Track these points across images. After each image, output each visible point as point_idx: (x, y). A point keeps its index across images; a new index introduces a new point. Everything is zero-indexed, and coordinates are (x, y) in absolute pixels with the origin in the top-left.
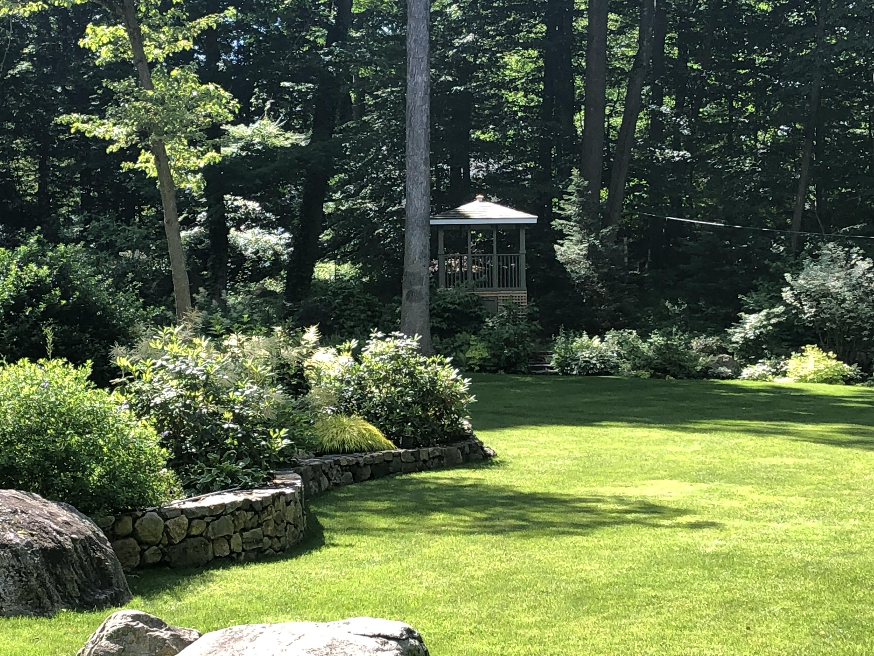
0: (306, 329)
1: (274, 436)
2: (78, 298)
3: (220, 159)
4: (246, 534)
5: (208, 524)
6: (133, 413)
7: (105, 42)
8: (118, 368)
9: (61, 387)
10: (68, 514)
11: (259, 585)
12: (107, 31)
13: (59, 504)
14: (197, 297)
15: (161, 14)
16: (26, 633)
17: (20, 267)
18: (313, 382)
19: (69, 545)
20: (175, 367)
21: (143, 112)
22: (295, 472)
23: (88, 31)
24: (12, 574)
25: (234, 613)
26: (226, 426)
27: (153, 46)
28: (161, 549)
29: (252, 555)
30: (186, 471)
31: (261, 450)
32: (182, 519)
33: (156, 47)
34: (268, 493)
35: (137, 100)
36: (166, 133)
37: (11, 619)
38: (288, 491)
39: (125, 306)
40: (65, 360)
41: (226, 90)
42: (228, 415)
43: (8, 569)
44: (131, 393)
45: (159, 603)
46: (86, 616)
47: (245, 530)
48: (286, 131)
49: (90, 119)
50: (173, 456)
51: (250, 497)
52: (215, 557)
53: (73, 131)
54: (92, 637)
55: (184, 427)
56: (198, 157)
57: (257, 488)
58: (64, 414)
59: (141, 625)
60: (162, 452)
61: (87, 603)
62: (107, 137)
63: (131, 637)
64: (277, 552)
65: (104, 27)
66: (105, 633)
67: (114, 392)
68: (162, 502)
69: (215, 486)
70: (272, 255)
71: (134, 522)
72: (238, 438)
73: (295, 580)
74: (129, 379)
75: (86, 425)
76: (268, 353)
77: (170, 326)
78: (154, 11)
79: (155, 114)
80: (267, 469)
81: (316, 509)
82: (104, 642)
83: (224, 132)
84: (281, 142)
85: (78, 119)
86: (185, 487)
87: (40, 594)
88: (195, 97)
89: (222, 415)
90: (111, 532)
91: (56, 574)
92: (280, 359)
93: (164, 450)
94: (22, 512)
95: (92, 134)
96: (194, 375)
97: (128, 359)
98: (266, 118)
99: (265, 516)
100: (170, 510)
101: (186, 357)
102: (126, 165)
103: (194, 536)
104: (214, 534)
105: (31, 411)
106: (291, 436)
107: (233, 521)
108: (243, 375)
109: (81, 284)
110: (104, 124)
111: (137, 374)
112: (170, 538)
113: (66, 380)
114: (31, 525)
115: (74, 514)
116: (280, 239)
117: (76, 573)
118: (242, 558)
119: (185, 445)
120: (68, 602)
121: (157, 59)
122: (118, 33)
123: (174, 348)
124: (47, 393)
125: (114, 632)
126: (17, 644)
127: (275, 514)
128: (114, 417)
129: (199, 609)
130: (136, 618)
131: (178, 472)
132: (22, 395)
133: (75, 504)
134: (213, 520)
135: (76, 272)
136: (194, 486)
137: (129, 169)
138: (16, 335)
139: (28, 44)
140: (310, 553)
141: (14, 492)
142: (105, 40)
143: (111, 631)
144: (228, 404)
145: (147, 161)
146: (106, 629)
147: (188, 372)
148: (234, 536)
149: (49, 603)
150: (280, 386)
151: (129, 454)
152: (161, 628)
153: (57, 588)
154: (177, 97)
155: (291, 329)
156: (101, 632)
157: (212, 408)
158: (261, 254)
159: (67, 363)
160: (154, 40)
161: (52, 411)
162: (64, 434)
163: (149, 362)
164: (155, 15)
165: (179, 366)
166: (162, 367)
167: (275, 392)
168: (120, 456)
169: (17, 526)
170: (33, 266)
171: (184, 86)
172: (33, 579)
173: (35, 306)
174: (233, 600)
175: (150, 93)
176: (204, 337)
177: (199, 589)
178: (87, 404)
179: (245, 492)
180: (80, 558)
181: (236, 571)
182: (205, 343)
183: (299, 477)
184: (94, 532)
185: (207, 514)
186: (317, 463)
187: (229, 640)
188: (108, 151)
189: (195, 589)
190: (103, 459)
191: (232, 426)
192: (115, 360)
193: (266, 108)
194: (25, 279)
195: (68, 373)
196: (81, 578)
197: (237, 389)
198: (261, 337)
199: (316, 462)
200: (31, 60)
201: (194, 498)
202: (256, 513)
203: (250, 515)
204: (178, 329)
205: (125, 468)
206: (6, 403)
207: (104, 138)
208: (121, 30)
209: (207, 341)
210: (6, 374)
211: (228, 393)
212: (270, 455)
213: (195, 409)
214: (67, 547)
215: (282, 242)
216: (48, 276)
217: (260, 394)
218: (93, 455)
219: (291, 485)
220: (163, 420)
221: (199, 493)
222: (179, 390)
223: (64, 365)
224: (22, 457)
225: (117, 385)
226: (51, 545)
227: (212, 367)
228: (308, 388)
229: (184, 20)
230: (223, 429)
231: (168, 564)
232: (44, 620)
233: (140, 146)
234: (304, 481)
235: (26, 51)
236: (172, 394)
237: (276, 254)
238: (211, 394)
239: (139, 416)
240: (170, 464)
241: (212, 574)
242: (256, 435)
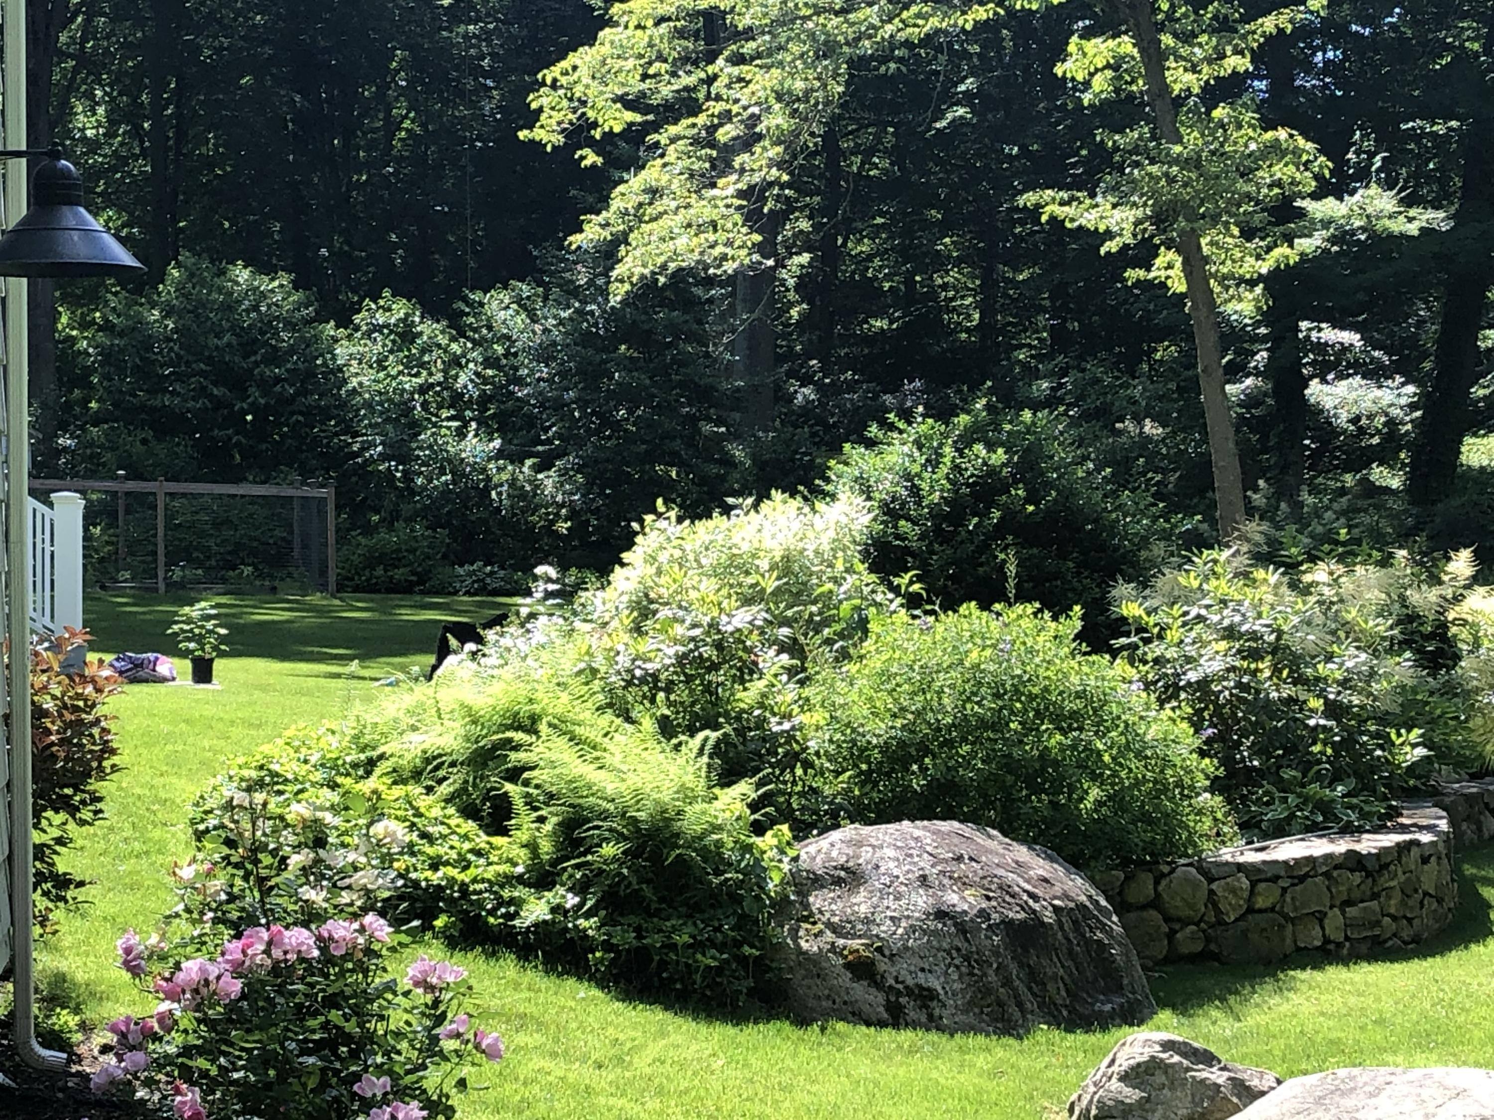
0: (1452, 554)
1: (1398, 742)
2: (1055, 500)
3: (1297, 259)
4: (1351, 911)
5: (1284, 890)
6: (1153, 697)
7: (1100, 66)
8: (1124, 620)
9: (1031, 651)
10: (1047, 865)
11: (1378, 999)
12: (1103, 47)
13: (1030, 848)
14: (1255, 496)
15: (1196, 13)
16: (981, 1061)
17: (957, 450)
18: (1465, 647)
19: (1049, 917)
20: (1223, 618)
21: (1163, 182)
22: (1435, 806)
23: (1072, 48)
24: (957, 962)
25: (1335, 1047)
26: (1312, 722)
27: (1181, 70)
28: (1204, 931)
29: (1364, 949)
30: (1243, 798)
31: (1375, 766)
32: (1238, 880)
33: (1186, 70)
34: (1389, 840)
35: (1153, 162)
36: (1203, 217)
37: (958, 1036)
38: (1426, 838)
39: (1134, 516)
40: (1037, 605)
41: (1308, 139)
42: (1316, 703)
43: (949, 953)
44: (1145, 663)
45: (1202, 1022)
46: (1079, 1038)
47: (1348, 903)
48: (1410, 206)
49: (1072, 199)
50: (1221, 772)
51: (1357, 847)
52: (1299, 949)
53: (1044, 218)
54: (1093, 1075)
55: (1238, 723)
56: (1258, 257)
57: (1368, 832)
58: (1037, 696)
59: (1176, 1059)
60: (1203, 766)
61: (1081, 1017)
62: (1102, 228)
63: (1159, 1078)
64: (1406, 943)
65: (1099, 40)
66: (1115, 1068)
67: (1118, 661)
68: (1202, 851)
69: (1295, 826)
70: (1385, 424)
71: (1157, 883)
72: (1334, 745)
73: (1441, 995)
74: (1142, 639)
75: (1074, 715)
76: (1383, 596)
77: (1213, 548)
78: (1184, 9)
79: (1185, 185)
80: (1385, 798)
81: (1474, 871)
82: (1115, 1085)
83: (1301, 213)
84: (1398, 226)
85: (1054, 199)
86: (1242, 826)
87: (1004, 997)
88: (1252, 152)
89: (1305, 702)
90: (1118, 899)
91: (1029, 966)
92: (1407, 607)
93: (1207, 761)
94: (971, 859)
95: (1076, 224)
96: (1255, 632)
97: (1141, 605)
98: (1373, 185)
99: (1385, 881)
100: (1218, 865)
101: (1240, 603)
102: (1133, 274)
103: (1260, 911)
104: (1295, 909)
105: (983, 690)
106: (1426, 742)
107: (1329, 888)
108: (1342, 634)
109: (1058, 478)
110: (1097, 206)
111: (1156, 630)
112: (1218, 912)
113: (1040, 639)
114: (985, 882)
115: (1055, 866)
116: (1399, 395)
117: (1063, 966)
118: (1345, 951)
119: (1240, 752)
120: (1050, 1013)
121: (1188, 89)
122: (1122, 50)
123: (1221, 586)
124: (1008, 661)
125: (1132, 1068)
126: (968, 1080)
127: (1402, 878)
128: (1119, 703)
129: (1274, 1036)
130: (1168, 1046)
131: (1229, 801)
132: (967, 664)
133: (1058, 850)
134: (1293, 885)
135: (1052, 457)
136: (1258, 825)
137: (1138, 280)
138: (952, 564)
139: (966, 77)
140: (1466, 948)
141: (956, 824)
142: (1100, 63)
143: (1126, 1065)
144: (1316, 684)
145: (1170, 266)
146: (1117, 1063)
147: (1244, 628)
148: (1330, 914)
149: (1017, 1014)
150: (1408, 654)
151: (1146, 767)
152: (1212, 1066)
153: (1030, 989)
154: (1222, 155)
155: (1425, 554)
156: (1109, 1066)
157: (1287, 691)
158: (1364, 421)
159: (1040, 610)
160: (1184, 59)
161: (1017, 691)
162: (1037, 729)
163: (1176, 611)
164: (1185, 16)
165: (1229, 617)
166: (1200, 618)
167: (1399, 664)
168: (1131, 770)
169: (964, 883)
170: (979, 449)
171: (1235, 135)
172: (991, 972)
173: (984, 514)
174: (1331, 1023)
175: (1177, 149)
176: (1271, 567)
177: (1272, 1002)
178: (1075, 679)
179: (1348, 838)
180: (1069, 940)
181: (1335, 974)
182: (1273, 578)
183: (1444, 814)
184: (1090, 897)
185: (1283, 873)
186: (1474, 790)
187: (1332, 1093)
188: (1103, 251)
189: (1265, 1002)
190: (1102, 774)
191: (1322, 722)
192: (1119, 606)
193: (1373, 169)
194: (966, 469)
195: (1043, 628)
196: (1071, 975)
197: (1329, 658)
198: (1371, 568)
199: (1473, 788)
200: (971, 105)
201: (1257, 845)
202: (1369, 874)
203: (1357, 878)
204: (1227, 553)
205: (1140, 791)
206: (942, 675)
207: (1097, 229)
208: (1126, 45)
209: (1277, 576)
210: (940, 628)
211: (1315, 665)
212: (1392, 773)
213: (1258, 692)
214: (1046, 920)
215: (1404, 401)
216: (1004, 465)
217: (1371, 668)
218: (1087, 767)
219: (1430, 828)
220: (1203, 710)
221: (1266, 836)
222: (1229, 659)
223: (1035, 614)
224: (968, 765)
225: (1123, 648)
226: (1019, 916)
227: (1286, 619)
228: (1457, 657)
229: (1234, 21)
230: (1307, 726)
231: (1216, 957)
232: (1012, 1041)
233: (1156, 241)
234: (1451, 823)
235: (962, 88)
236: (1217, 666)
237: (1392, 423)
238: (1285, 666)
239: (1162, 702)
240: (1216, 786)
241: (1294, 978)
242: (1365, 738)
